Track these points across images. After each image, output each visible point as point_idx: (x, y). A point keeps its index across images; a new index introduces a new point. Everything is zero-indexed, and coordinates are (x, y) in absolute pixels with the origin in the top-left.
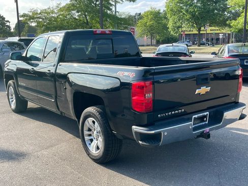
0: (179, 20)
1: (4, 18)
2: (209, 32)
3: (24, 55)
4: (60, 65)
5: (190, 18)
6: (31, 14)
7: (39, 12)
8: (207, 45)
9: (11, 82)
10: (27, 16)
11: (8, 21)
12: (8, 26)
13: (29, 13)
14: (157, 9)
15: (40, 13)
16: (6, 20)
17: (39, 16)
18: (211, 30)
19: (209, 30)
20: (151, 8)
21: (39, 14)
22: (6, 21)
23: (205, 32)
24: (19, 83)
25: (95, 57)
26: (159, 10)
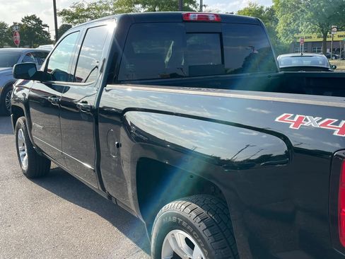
0: (294, 21)
1: (41, 21)
2: (336, 39)
3: (42, 69)
4: (107, 91)
5: (312, 16)
6: (74, 10)
7: (86, 7)
8: (334, 58)
9: (20, 120)
10: (68, 14)
11: (46, 26)
12: (46, 32)
13: (71, 9)
14: (259, 6)
15: (88, 9)
16: (43, 23)
17: (86, 13)
18: (339, 36)
19: (336, 36)
20: (250, 4)
21: (86, 11)
22: (44, 26)
23: (331, 39)
24: (33, 124)
25: (186, 73)
26: (262, 7)
